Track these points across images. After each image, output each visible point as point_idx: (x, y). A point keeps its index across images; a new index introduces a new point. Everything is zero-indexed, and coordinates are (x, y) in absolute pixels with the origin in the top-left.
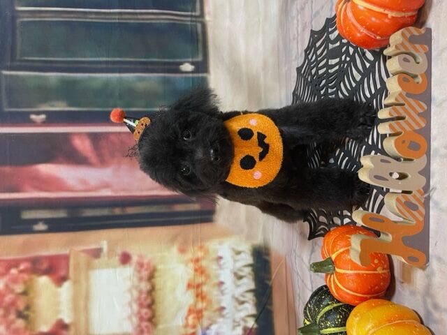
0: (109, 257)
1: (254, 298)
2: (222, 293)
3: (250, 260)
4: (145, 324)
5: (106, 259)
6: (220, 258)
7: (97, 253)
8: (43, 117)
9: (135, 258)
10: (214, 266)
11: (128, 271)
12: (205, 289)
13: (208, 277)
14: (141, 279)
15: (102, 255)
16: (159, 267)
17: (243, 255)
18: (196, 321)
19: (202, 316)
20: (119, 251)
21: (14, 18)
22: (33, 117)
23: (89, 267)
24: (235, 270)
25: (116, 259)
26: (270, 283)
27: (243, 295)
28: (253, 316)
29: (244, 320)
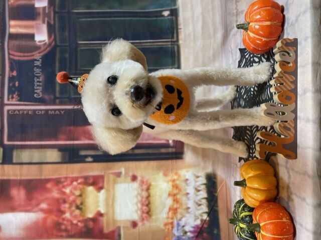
0: (125, 177)
1: (207, 203)
2: (188, 199)
3: (205, 181)
4: (145, 215)
5: (124, 178)
6: (187, 180)
7: (119, 175)
9: (139, 178)
11: (136, 185)
12: (178, 197)
13: (180, 190)
14: (142, 190)
15: (122, 176)
16: (153, 183)
17: (200, 179)
18: (173, 215)
19: (177, 212)
20: (131, 174)
21: (76, 47)
23: (115, 182)
24: (196, 187)
25: (129, 179)
26: (216, 195)
27: (200, 201)
28: (206, 213)
29: (201, 215)
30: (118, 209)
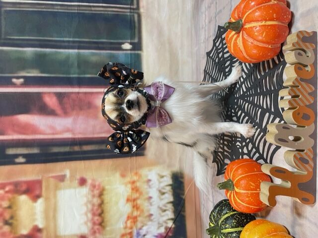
0: (71, 181)
1: (173, 208)
2: (151, 204)
3: (170, 182)
4: (97, 227)
5: (69, 182)
6: (149, 181)
7: (62, 178)
8: (22, 80)
9: (89, 182)
10: (145, 186)
11: (85, 190)
12: (139, 202)
13: (141, 194)
14: (93, 196)
15: (66, 179)
16: (107, 187)
17: (165, 178)
18: (133, 224)
19: (137, 221)
20: (78, 177)
22: (14, 80)
23: (57, 188)
24: (160, 189)
25: (76, 182)
26: (184, 197)
27: (165, 206)
28: (172, 219)
29: (166, 222)
30: (61, 222)
